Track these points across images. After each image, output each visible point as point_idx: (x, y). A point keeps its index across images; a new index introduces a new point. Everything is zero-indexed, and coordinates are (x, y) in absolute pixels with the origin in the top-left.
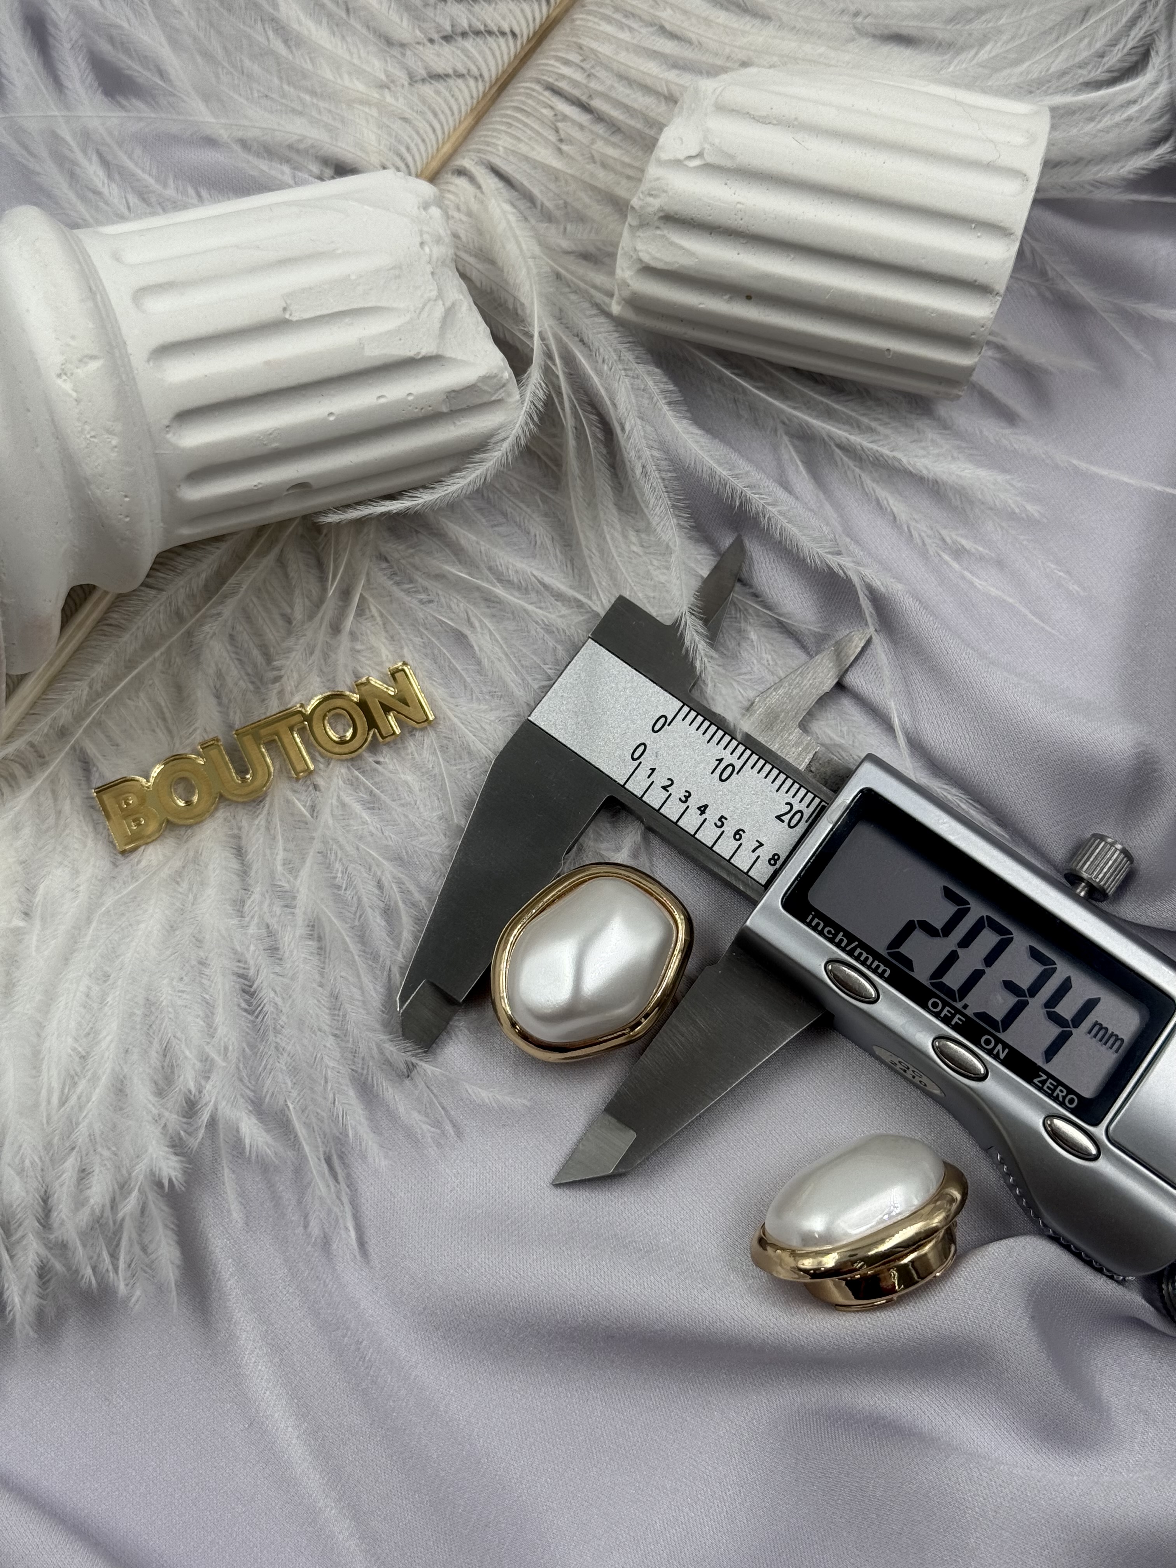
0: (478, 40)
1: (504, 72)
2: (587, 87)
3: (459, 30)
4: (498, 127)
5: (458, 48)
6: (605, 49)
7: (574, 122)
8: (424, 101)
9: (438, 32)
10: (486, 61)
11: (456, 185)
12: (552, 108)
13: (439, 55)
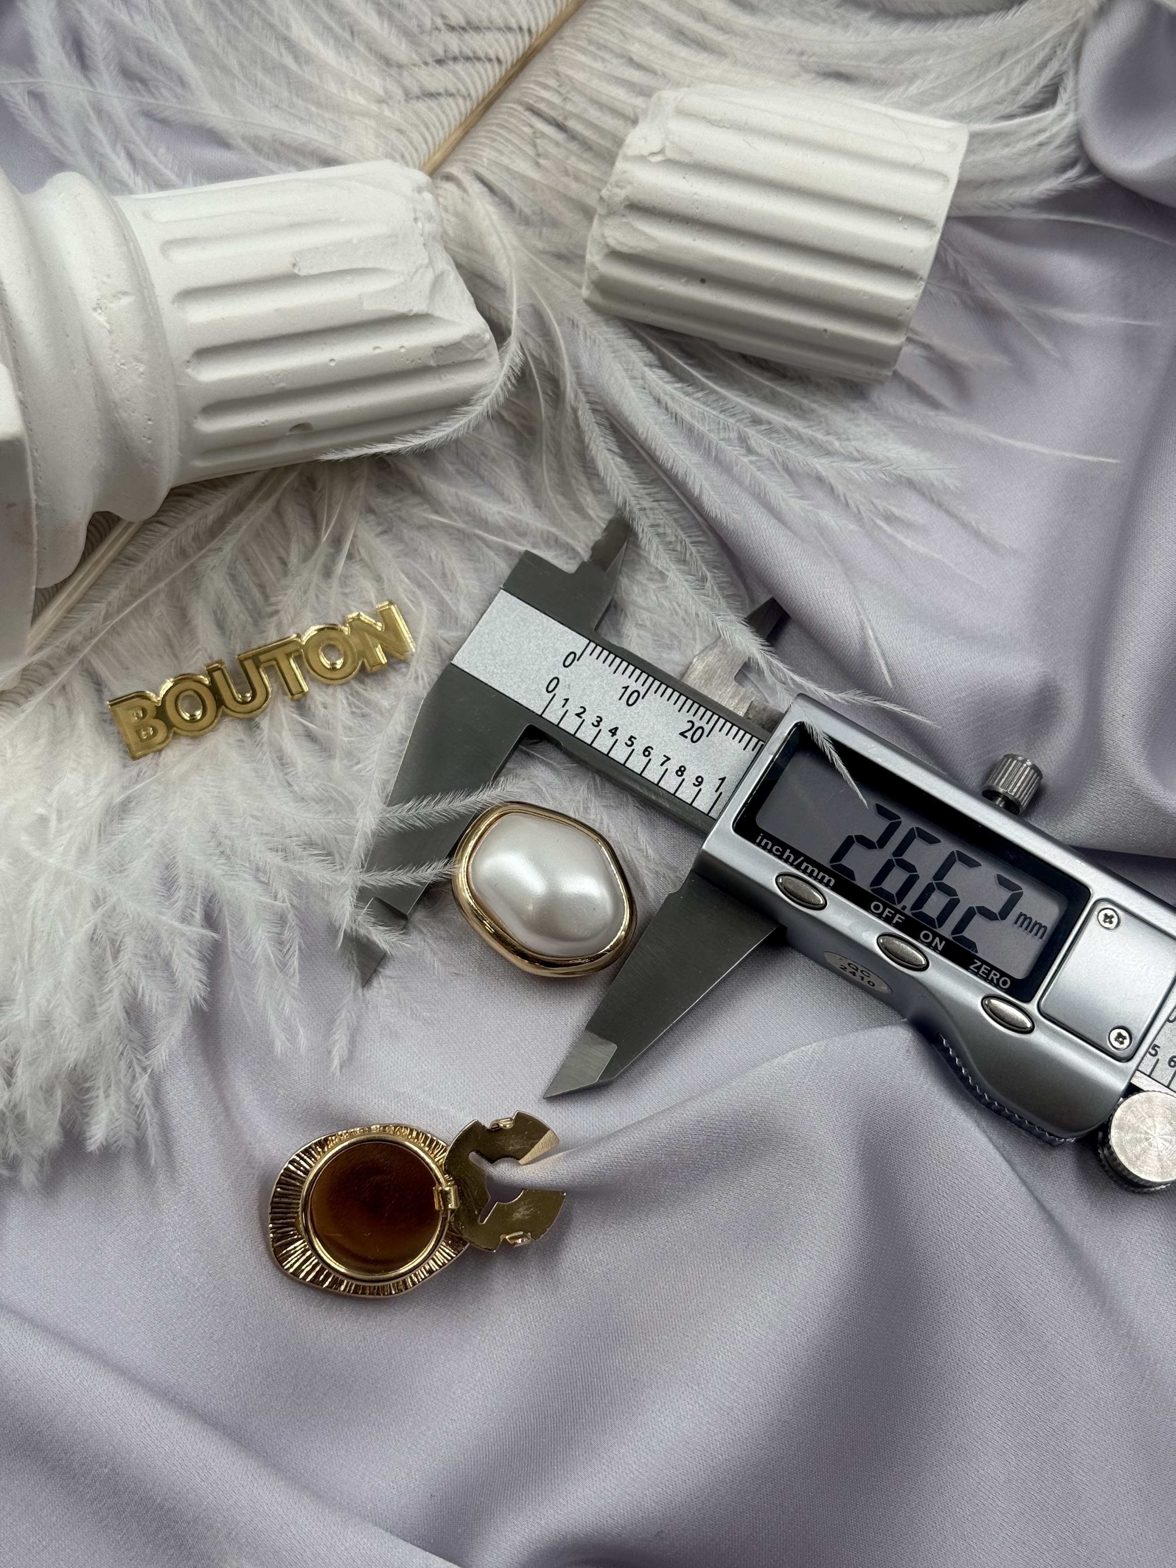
0: (467, 64)
1: (490, 93)
2: (563, 109)
3: (450, 55)
4: (483, 140)
5: (449, 71)
6: (579, 76)
7: (550, 139)
8: (417, 114)
9: (433, 56)
10: (474, 83)
11: (445, 190)
12: (532, 126)
13: (431, 75)
